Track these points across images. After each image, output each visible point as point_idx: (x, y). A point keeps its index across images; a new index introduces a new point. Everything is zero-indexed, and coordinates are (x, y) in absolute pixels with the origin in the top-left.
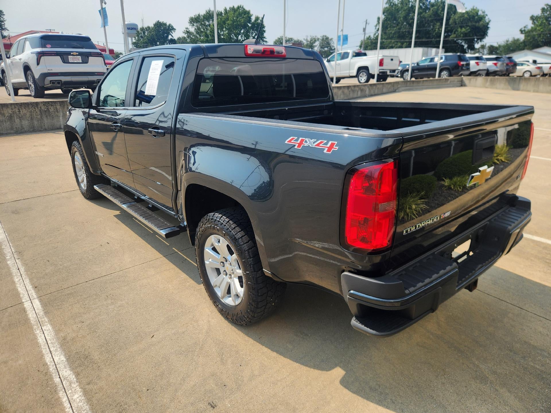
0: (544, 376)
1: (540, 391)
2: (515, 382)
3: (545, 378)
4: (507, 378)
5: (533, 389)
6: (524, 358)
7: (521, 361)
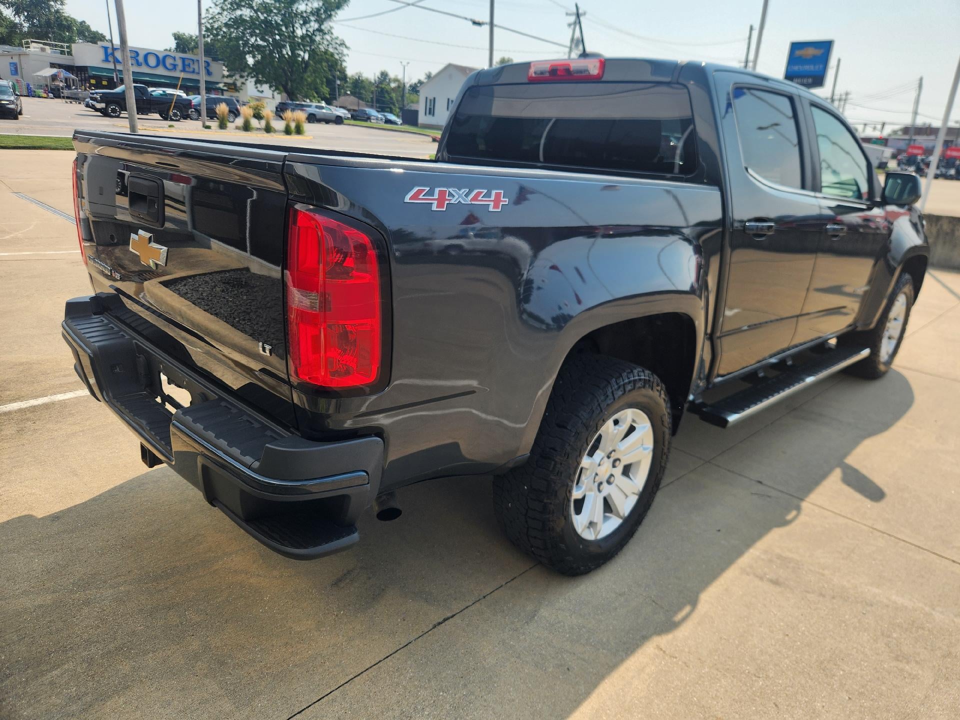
0: (30, 671)
1: (10, 647)
2: (50, 622)
3: (26, 670)
4: (66, 614)
5: (20, 640)
6: (90, 661)
7: (86, 653)
